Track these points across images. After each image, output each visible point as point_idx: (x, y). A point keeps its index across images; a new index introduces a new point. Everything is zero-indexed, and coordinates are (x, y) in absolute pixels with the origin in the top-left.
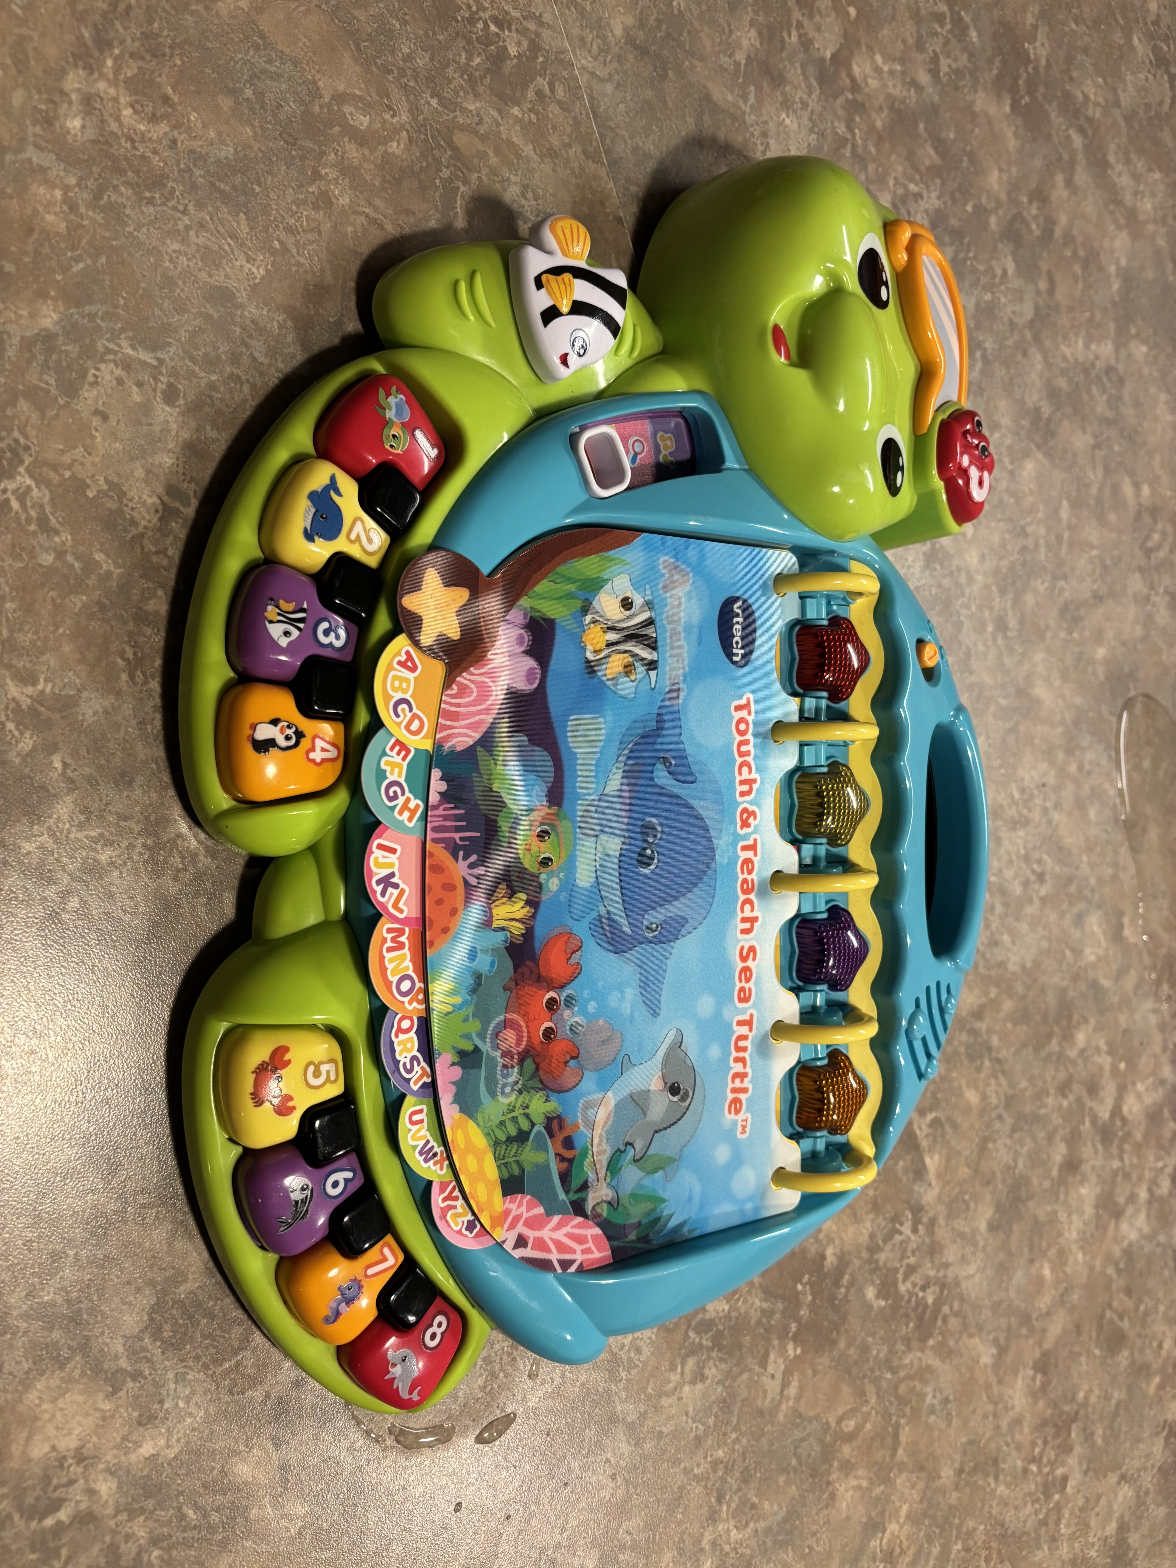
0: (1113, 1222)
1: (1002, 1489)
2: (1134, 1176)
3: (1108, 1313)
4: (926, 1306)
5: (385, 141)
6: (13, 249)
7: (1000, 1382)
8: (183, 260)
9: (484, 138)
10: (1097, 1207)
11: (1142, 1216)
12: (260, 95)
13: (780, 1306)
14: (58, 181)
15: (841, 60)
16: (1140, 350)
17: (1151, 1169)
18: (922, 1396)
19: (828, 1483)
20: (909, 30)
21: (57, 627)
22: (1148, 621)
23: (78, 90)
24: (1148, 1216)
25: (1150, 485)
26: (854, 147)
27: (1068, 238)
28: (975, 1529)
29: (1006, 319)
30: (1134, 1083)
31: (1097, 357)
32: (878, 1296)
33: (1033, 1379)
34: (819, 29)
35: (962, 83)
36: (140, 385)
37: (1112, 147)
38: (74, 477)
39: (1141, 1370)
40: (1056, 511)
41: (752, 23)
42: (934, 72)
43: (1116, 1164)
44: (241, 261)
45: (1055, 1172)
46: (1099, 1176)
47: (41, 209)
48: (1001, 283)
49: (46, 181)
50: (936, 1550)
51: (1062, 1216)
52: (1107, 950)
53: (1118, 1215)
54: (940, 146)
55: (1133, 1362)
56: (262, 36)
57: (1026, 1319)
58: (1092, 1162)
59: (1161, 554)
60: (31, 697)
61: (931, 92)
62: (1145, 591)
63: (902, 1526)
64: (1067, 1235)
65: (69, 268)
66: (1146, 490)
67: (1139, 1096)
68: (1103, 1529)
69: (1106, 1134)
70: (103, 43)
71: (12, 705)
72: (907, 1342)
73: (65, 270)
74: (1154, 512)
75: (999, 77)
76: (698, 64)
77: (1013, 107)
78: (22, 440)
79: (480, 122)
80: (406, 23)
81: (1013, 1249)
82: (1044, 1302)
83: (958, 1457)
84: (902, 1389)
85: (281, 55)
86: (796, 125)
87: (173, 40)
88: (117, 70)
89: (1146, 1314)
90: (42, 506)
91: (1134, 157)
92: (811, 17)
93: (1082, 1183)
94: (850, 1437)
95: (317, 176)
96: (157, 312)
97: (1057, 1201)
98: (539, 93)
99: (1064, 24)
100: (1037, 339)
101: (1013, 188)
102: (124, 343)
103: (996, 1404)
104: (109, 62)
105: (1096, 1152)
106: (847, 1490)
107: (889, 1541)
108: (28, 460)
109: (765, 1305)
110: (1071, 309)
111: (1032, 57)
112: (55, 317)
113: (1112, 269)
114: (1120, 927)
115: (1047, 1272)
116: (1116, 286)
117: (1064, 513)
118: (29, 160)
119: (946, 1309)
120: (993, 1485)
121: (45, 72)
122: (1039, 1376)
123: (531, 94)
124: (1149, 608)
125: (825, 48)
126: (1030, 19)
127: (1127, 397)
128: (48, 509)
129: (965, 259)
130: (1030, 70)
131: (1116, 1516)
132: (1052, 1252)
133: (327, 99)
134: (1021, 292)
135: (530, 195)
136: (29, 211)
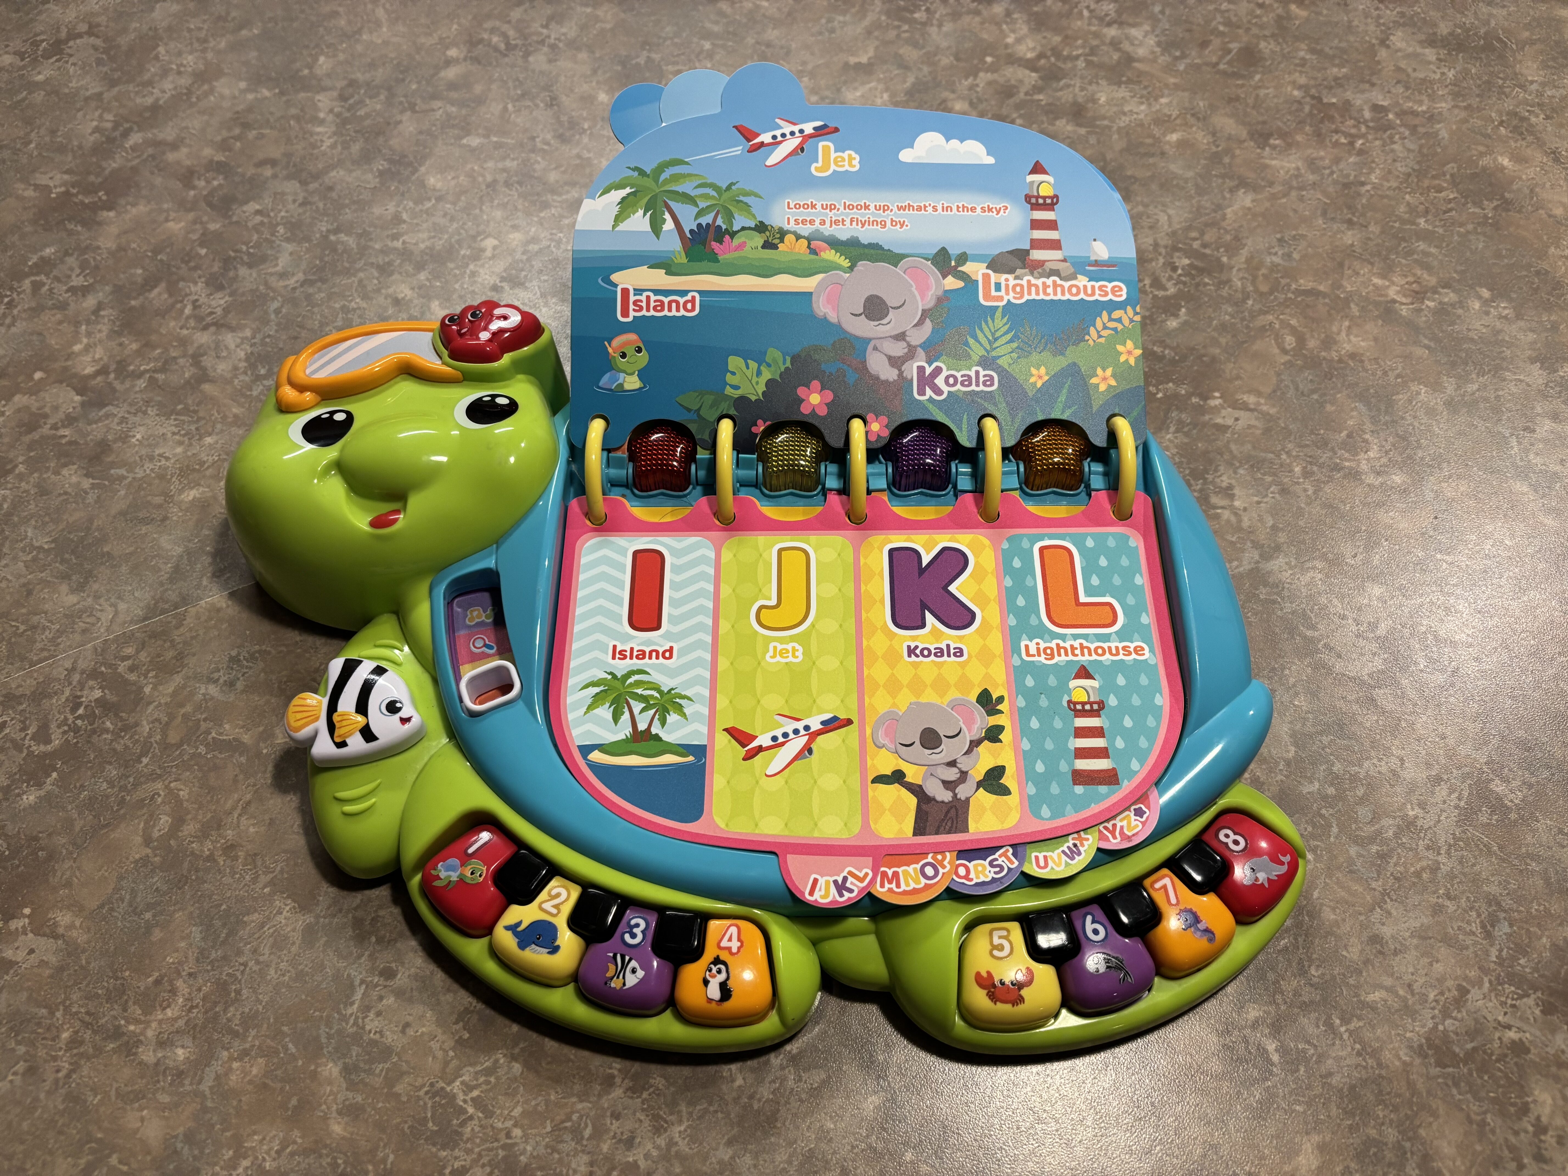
0: (1136, 65)
1: (1373, 178)
2: (1095, 42)
3: (1222, 66)
4: (1191, 266)
5: (179, 802)
6: (279, 1098)
7: (1271, 184)
8: (283, 965)
9: (172, 717)
10: (1119, 84)
11: (1134, 32)
12: (149, 907)
13: (1174, 414)
14: (227, 1065)
15: (81, 385)
16: (324, 63)
17: (1089, 24)
18: (1274, 267)
19: (1340, 361)
20: (50, 318)
21: (570, 1060)
22: (573, 45)
23: (154, 1051)
24: (1133, 25)
25: (447, 48)
26: (155, 371)
27: (224, 146)
28: (1408, 204)
29: (301, 210)
30: (1007, 46)
31: (331, 111)
32: (1176, 316)
33: (1274, 147)
34: (56, 408)
35: (93, 263)
36: (381, 998)
37: (139, 100)
38: (453, 1049)
39: (1282, 25)
40: (472, 150)
41: (57, 473)
42: (85, 291)
43: (1081, 63)
44: (281, 918)
45: (1083, 131)
46: (1090, 83)
47: (248, 1078)
48: (269, 216)
49: (226, 1074)
50: (1422, 246)
51: (1123, 122)
52: (879, 80)
53: (1129, 59)
54: (149, 283)
55: (1273, 36)
56: (102, 906)
57: (1215, 158)
58: (1077, 90)
59: (511, 33)
60: (623, 1079)
61: (102, 294)
62: (546, 49)
63: (1393, 283)
64: (1142, 116)
65: (292, 1054)
66: (453, 53)
67: (1019, 41)
68: (1430, 63)
69: (1051, 76)
70: (117, 1033)
71: (629, 1093)
72: (1221, 284)
73: (294, 1058)
74: (473, 43)
75: (84, 223)
76: (95, 524)
77: (110, 209)
78: (426, 1089)
79: (158, 720)
80: (82, 786)
81: (1149, 174)
82: (1202, 138)
83: (1335, 227)
84: (1264, 288)
85: (117, 889)
86: (142, 428)
87: (111, 978)
88: (137, 1022)
89: (1228, 23)
90: (476, 1073)
91: (147, 77)
92: (46, 416)
93: (1095, 101)
94: (1301, 341)
95: (211, 858)
96: (324, 986)
97: (1109, 128)
98: (132, 669)
99: (31, 156)
100: (316, 177)
101: (183, 206)
102: (349, 1011)
103: (1291, 188)
104: (132, 1028)
105: (1068, 86)
106: (1350, 341)
107: (1405, 296)
108: (441, 1084)
109: (1172, 429)
110: (289, 140)
111: (63, 189)
112: (331, 1065)
113: (250, 97)
114: (858, 66)
115: (1174, 137)
116: (266, 93)
117: (474, 141)
118: (211, 1088)
119: (1196, 245)
120: (1368, 187)
121: (142, 1078)
122: (1272, 141)
123: (132, 677)
124: (561, 45)
125: (72, 401)
126: (30, 193)
127: (368, 76)
128: (479, 1068)
129: (249, 254)
130: (75, 191)
131: (1419, 50)
132: (1157, 132)
133: (149, 851)
134: (275, 194)
135: (216, 675)
136: (250, 1088)
